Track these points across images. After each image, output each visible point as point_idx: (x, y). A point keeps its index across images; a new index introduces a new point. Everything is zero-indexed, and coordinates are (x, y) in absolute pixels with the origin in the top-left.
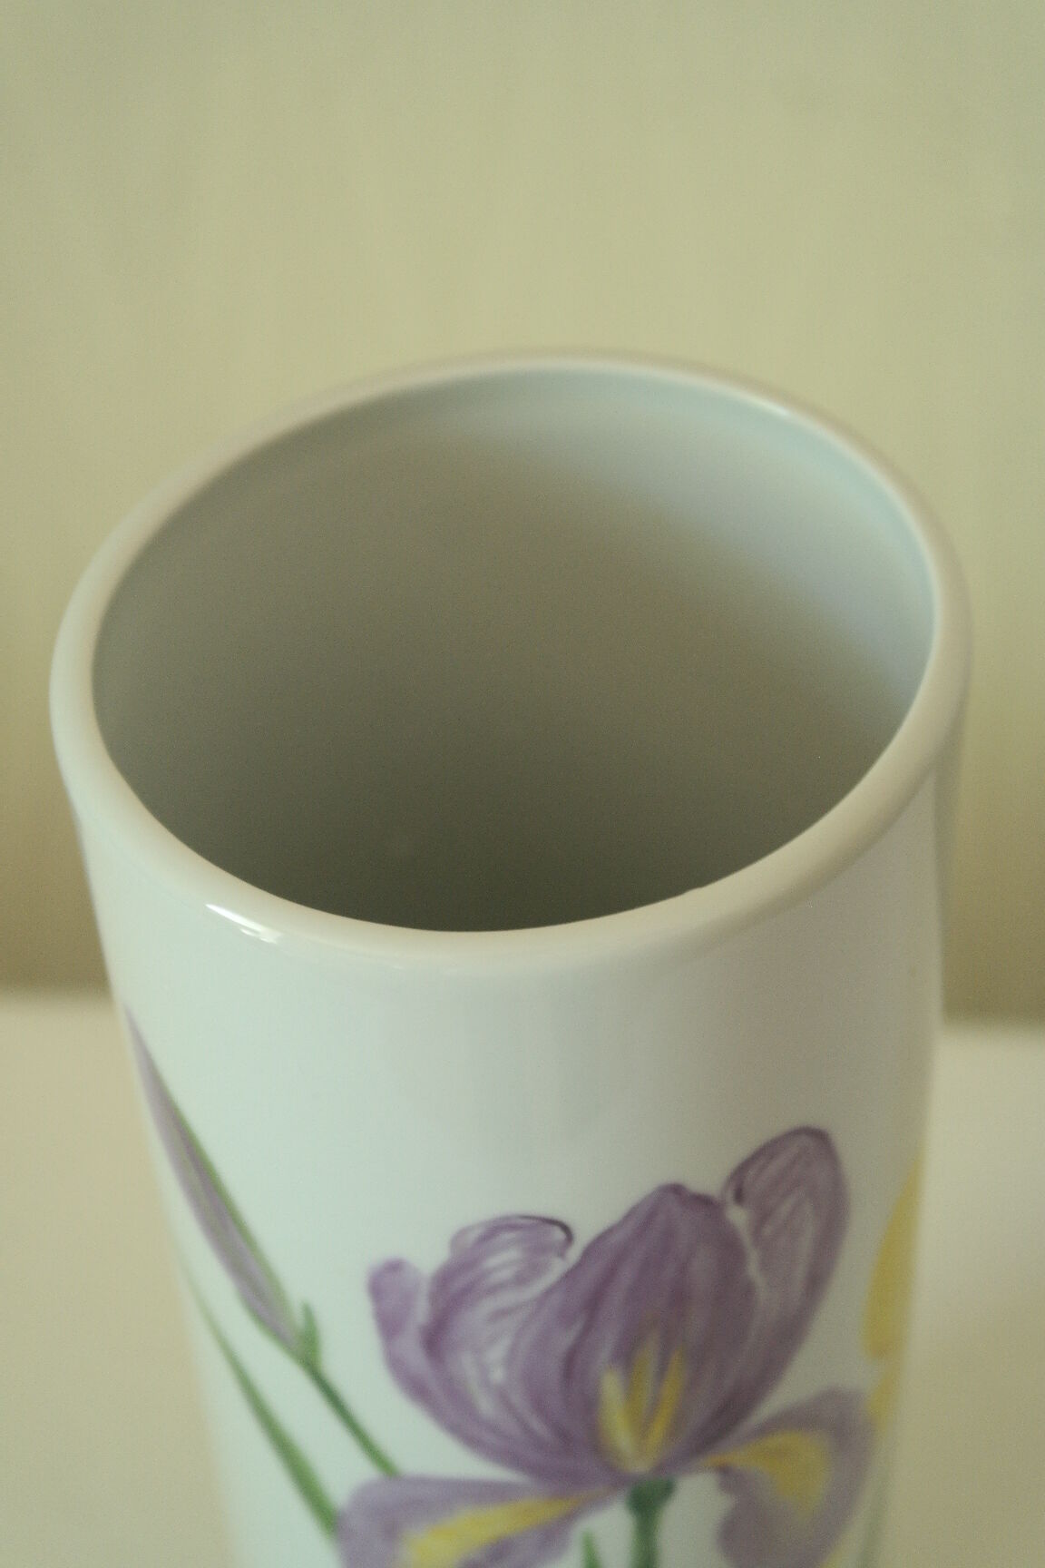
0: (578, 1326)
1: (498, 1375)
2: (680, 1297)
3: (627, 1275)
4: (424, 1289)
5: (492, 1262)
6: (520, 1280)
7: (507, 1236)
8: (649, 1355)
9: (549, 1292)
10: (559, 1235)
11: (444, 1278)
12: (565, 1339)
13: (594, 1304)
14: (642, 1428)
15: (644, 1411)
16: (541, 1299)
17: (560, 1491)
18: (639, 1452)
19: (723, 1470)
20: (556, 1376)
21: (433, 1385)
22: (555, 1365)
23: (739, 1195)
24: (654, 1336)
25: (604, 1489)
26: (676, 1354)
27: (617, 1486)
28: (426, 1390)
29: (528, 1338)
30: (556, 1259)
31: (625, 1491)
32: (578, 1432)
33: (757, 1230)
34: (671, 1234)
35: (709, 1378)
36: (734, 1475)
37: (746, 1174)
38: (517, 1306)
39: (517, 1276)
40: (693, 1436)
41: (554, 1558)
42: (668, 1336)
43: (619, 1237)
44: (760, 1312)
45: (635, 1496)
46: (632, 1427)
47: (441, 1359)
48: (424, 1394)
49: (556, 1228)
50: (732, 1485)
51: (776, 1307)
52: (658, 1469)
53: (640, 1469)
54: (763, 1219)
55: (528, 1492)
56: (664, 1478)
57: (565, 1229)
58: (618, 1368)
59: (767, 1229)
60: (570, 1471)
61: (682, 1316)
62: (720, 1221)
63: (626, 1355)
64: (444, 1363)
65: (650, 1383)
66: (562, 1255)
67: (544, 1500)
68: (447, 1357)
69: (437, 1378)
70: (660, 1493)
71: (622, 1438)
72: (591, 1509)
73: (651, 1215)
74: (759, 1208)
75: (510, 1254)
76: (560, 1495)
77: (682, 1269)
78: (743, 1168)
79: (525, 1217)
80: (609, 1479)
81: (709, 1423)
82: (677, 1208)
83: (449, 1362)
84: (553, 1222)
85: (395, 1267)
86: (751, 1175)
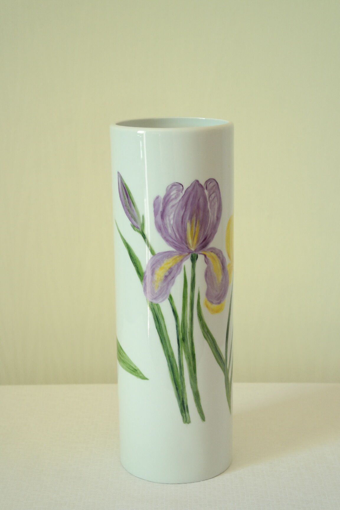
0: (184, 210)
1: (172, 222)
2: (198, 207)
3: (191, 199)
4: (162, 202)
5: (172, 194)
6: (176, 198)
7: (174, 187)
8: (194, 218)
9: (180, 201)
10: (181, 187)
11: (165, 198)
12: (182, 213)
13: (186, 205)
14: (193, 239)
15: (193, 234)
16: (179, 203)
17: (180, 253)
18: (193, 245)
19: (205, 256)
20: (180, 222)
21: (162, 226)
22: (180, 219)
23: (206, 188)
24: (195, 215)
25: (187, 254)
26: (198, 221)
27: (189, 253)
28: (161, 228)
29: (177, 212)
30: (181, 193)
31: (190, 254)
32: (183, 238)
33: (209, 198)
34: (197, 191)
35: (203, 230)
36: (207, 259)
37: (207, 183)
38: (175, 204)
39: (175, 197)
40: (201, 244)
41: (179, 274)
42: (197, 216)
43: (190, 190)
44: (210, 218)
45: (192, 256)
46: (192, 238)
47: (164, 219)
48: (160, 230)
49: (181, 186)
50: (207, 261)
51: (212, 219)
52: (196, 250)
53: (193, 249)
54: (210, 196)
55: (176, 253)
56: (196, 254)
57: (182, 186)
58: (189, 222)
59: (211, 199)
60: (182, 248)
61: (199, 212)
62: (204, 192)
63: (191, 219)
64: (164, 220)
65: (194, 227)
66: (182, 192)
67: (178, 256)
68: (164, 218)
69: (163, 224)
70: (196, 258)
71: (190, 241)
72: (185, 259)
73: (194, 186)
74: (209, 193)
75: (175, 192)
76: (180, 255)
77: (199, 200)
78: (207, 182)
79: (177, 183)
80: (188, 251)
81: (203, 242)
82: (198, 186)
83: (165, 219)
84: (181, 184)
85: (158, 198)
86: (208, 184)
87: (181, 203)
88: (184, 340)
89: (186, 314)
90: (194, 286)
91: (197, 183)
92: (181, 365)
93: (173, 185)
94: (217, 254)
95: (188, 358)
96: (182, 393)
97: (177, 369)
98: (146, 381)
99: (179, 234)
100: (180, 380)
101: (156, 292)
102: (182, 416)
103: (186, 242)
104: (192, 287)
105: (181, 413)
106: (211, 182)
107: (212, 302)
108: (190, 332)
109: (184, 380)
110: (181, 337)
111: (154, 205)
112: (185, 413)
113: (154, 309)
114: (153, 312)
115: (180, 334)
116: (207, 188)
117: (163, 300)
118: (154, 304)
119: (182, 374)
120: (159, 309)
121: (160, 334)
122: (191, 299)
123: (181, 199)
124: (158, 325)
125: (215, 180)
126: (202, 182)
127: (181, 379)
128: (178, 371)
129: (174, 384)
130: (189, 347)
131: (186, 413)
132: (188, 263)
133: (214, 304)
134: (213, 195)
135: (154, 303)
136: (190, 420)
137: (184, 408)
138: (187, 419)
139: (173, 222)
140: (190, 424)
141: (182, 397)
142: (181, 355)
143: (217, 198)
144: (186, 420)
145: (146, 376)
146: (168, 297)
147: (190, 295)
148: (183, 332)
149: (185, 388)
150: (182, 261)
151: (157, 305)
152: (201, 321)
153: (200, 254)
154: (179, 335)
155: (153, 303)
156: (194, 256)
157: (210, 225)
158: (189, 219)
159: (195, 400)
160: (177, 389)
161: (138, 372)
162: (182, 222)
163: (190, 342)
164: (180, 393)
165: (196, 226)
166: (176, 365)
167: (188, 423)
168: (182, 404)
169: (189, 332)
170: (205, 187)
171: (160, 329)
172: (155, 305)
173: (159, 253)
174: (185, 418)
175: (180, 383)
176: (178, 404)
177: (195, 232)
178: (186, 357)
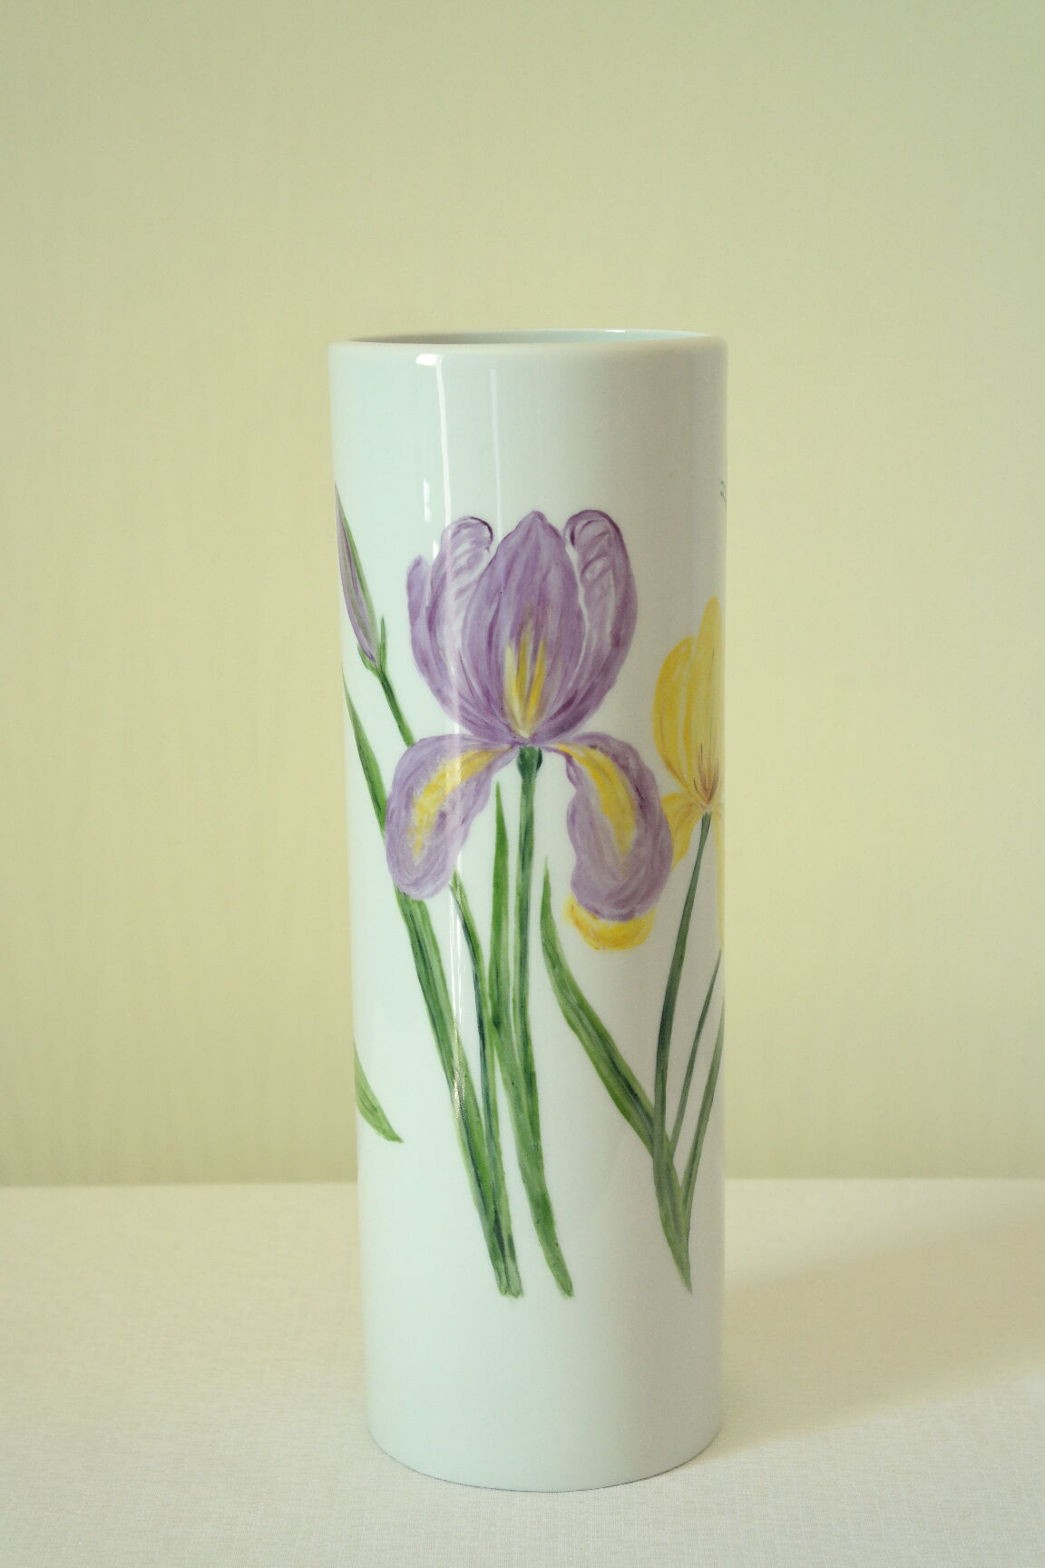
1: (458, 643)
2: (543, 599)
4: (430, 575)
6: (470, 566)
7: (465, 532)
8: (528, 636)
9: (482, 576)
10: (487, 534)
11: (438, 566)
14: (525, 700)
15: (527, 685)
16: (479, 582)
17: (486, 744)
18: (524, 719)
19: (569, 758)
20: (484, 645)
21: (431, 656)
22: (484, 634)
23: (572, 538)
24: (531, 624)
25: (506, 746)
26: (541, 644)
27: (513, 744)
28: (429, 662)
29: (472, 613)
30: (486, 551)
31: (517, 750)
32: (494, 694)
33: (583, 572)
34: (537, 548)
35: (559, 673)
36: (576, 769)
37: (576, 524)
38: (469, 586)
39: (468, 563)
40: (551, 718)
41: (481, 809)
42: (538, 629)
43: (514, 541)
44: (586, 638)
45: (522, 756)
46: (521, 696)
47: (435, 633)
48: (427, 665)
49: (486, 528)
50: (574, 775)
51: (595, 641)
52: (534, 738)
53: (525, 734)
54: (586, 565)
55: (470, 743)
56: (537, 749)
57: (490, 529)
58: (513, 645)
59: (588, 575)
60: (488, 726)
61: (545, 614)
62: (563, 552)
63: (517, 634)
64: (435, 636)
65: (528, 662)
66: (488, 548)
67: (477, 751)
68: (437, 630)
69: (433, 650)
70: (536, 763)
71: (515, 705)
72: (500, 763)
73: (529, 530)
74: (584, 555)
75: (466, 546)
76: (485, 748)
77: (545, 577)
78: (574, 519)
79: (473, 518)
80: (510, 738)
81: (559, 712)
82: (541, 531)
83: (438, 634)
84: (485, 524)
85: (418, 563)
86: (579, 527)
87: (485, 582)
88: (497, 1022)
89: (503, 939)
90: (531, 855)
91: (539, 520)
92: (491, 1102)
93: (461, 525)
94: (615, 758)
95: (512, 1083)
96: (494, 1195)
97: (479, 1115)
98: (396, 1144)
99: (480, 683)
100: (486, 1151)
101: (417, 863)
102: (496, 1268)
103: (502, 709)
104: (523, 854)
105: (491, 1257)
106: (589, 522)
107: (596, 912)
108: (518, 1001)
109: (499, 1153)
110: (488, 1013)
111: (410, 587)
112: (504, 1261)
113: (412, 917)
114: (409, 927)
115: (485, 1004)
116: (576, 541)
117: (436, 891)
118: (413, 901)
119: (492, 1134)
120: (425, 916)
121: (429, 999)
122: (518, 894)
123: (485, 570)
124: (423, 969)
125: (606, 516)
126: (558, 520)
127: (490, 1150)
128: (479, 1122)
129: (470, 1162)
130: (515, 1047)
131: (508, 1260)
132: (508, 777)
133: (604, 917)
134: (598, 565)
135: (412, 897)
136: (520, 1285)
137: (500, 1244)
138: (511, 1283)
139: (463, 645)
140: (520, 1297)
141: (493, 1207)
142: (489, 1072)
143: (615, 575)
144: (509, 1283)
145: (398, 1129)
146: (450, 882)
147: (517, 880)
148: (496, 999)
149: (503, 1179)
150: (490, 768)
151: (420, 904)
152: (557, 970)
153: (550, 750)
154: (483, 1005)
155: (409, 896)
156: (527, 754)
157: (586, 659)
158: (511, 637)
159: (538, 1223)
160: (479, 1180)
161: (379, 1114)
162: (490, 643)
163: (520, 1034)
164: (489, 1195)
165: (534, 659)
166: (475, 1101)
167: (514, 1295)
168: (494, 1230)
169: (514, 1001)
170: (568, 537)
171: (428, 980)
172: (416, 906)
173: (425, 739)
174: (504, 1278)
175: (487, 1163)
176: (484, 1228)
177: (532, 678)
178: (504, 1081)
